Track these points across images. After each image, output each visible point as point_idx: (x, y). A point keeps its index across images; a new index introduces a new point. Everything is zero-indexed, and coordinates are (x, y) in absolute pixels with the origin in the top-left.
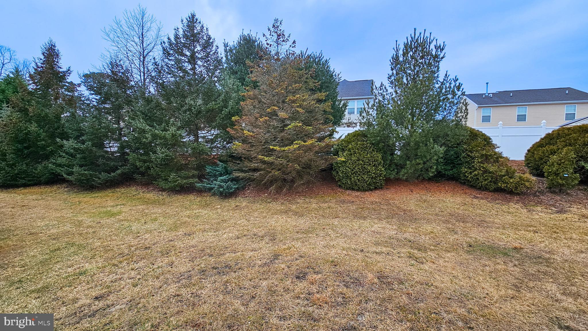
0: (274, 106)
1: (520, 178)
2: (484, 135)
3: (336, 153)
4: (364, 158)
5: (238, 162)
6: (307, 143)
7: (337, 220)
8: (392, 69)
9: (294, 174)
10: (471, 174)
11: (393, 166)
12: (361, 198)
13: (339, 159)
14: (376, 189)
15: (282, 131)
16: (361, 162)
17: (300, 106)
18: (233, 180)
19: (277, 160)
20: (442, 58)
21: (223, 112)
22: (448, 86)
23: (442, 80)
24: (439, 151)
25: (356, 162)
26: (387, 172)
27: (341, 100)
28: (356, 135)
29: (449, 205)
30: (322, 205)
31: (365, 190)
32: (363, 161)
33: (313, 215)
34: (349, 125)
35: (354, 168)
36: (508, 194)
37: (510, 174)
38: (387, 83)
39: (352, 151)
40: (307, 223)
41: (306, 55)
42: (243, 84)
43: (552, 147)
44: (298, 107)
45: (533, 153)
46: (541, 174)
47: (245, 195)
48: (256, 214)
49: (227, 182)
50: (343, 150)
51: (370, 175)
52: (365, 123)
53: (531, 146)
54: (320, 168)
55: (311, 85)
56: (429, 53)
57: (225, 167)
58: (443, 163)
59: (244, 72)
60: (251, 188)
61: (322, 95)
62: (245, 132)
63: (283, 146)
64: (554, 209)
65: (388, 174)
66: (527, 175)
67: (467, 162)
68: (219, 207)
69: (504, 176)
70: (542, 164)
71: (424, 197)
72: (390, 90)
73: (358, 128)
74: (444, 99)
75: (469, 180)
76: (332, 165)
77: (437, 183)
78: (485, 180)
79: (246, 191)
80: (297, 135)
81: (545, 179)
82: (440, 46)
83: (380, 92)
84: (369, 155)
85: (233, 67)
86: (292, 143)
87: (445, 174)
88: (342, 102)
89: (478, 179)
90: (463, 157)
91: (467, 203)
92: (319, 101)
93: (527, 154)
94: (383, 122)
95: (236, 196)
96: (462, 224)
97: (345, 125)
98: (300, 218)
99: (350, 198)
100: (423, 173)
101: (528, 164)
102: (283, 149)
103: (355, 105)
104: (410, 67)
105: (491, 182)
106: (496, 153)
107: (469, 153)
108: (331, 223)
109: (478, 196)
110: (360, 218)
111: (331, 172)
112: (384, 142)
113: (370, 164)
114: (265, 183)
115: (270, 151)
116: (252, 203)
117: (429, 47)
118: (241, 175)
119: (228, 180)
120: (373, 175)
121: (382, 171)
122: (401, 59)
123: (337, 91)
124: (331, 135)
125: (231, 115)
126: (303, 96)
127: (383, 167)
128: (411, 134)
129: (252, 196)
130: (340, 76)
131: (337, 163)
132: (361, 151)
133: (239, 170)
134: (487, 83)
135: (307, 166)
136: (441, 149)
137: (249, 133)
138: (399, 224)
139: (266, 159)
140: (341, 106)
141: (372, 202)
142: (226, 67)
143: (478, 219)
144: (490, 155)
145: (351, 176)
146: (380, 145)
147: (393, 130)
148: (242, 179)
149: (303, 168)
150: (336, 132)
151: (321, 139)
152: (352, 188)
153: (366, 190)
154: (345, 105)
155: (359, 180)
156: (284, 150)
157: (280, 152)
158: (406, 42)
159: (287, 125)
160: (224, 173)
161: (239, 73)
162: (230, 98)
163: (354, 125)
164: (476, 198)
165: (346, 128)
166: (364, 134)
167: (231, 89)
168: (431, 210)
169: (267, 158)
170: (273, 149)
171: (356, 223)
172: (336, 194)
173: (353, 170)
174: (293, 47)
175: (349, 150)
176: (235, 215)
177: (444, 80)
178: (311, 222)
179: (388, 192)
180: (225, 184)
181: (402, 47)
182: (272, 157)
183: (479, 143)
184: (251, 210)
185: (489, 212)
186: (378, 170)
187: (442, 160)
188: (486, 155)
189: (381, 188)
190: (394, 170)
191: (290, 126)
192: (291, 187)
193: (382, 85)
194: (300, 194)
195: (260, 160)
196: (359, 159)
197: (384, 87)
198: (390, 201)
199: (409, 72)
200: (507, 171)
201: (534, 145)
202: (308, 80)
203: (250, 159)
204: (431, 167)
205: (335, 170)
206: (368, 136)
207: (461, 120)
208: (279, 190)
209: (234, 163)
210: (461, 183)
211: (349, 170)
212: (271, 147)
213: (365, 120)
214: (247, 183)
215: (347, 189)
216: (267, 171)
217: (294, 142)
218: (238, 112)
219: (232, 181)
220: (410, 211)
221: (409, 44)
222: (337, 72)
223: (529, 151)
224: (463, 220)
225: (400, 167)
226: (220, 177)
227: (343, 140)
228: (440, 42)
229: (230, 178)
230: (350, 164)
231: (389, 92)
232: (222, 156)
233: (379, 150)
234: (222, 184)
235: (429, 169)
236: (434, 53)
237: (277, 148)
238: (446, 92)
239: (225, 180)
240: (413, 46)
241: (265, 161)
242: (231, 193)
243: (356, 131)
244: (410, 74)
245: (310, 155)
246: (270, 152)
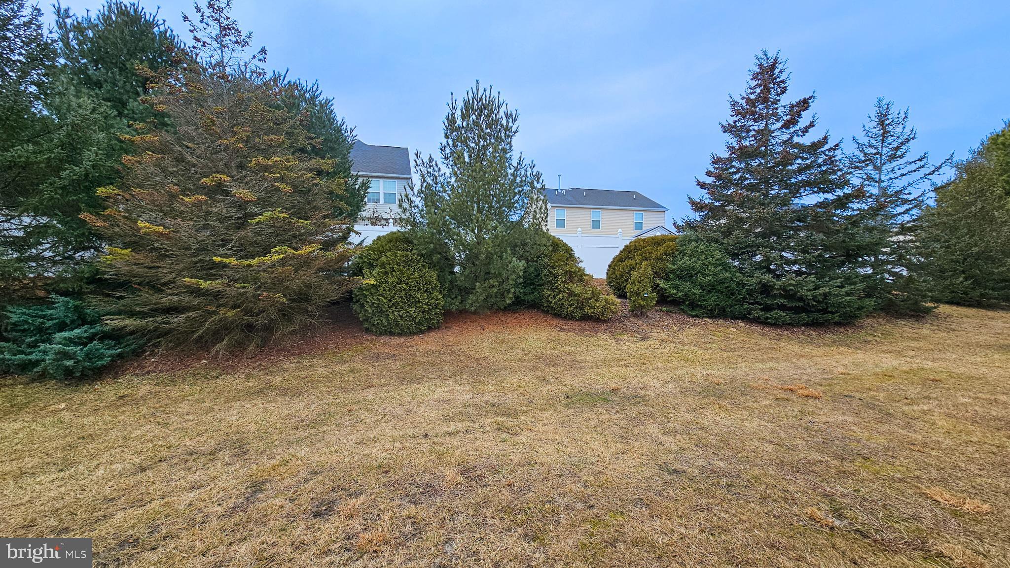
0: (218, 172)
1: (606, 300)
2: (565, 245)
3: (358, 271)
4: (410, 279)
5: (118, 294)
6: (300, 252)
7: (371, 390)
8: (447, 137)
9: (273, 314)
10: (555, 298)
11: (456, 291)
12: (407, 347)
13: (365, 282)
14: (430, 329)
15: (240, 227)
16: (404, 286)
17: (282, 180)
18: (104, 337)
19: (229, 286)
20: (515, 132)
21: (63, 174)
22: (523, 174)
23: (515, 165)
24: (518, 267)
25: (395, 286)
26: (446, 302)
27: (357, 177)
28: (392, 239)
29: (533, 344)
30: (336, 369)
31: (412, 334)
32: (407, 284)
33: (323, 388)
34: (375, 221)
35: (393, 297)
36: (594, 322)
37: (595, 295)
38: (438, 157)
39: (388, 267)
40: (313, 406)
41: (286, 82)
42: (120, 114)
43: (630, 261)
44: (276, 180)
45: (614, 269)
46: (622, 296)
47: (143, 368)
48: (184, 407)
49: (86, 344)
50: (371, 266)
51: (420, 307)
52: (407, 221)
53: (611, 260)
54: (328, 300)
55: (302, 141)
56: (497, 121)
57: (76, 307)
58: (521, 284)
59: (123, 87)
60: (161, 351)
61: (327, 163)
62: (140, 224)
63: (246, 257)
64: (638, 335)
65: (448, 305)
66: (612, 298)
67: (549, 282)
68: (63, 406)
69: (590, 299)
70: (623, 282)
71: (501, 337)
72: (446, 170)
73: (392, 228)
74: (520, 192)
75: (552, 307)
76: (351, 292)
77: (514, 313)
78: (571, 305)
79: (145, 359)
80: (277, 235)
81: (628, 300)
82: (511, 115)
83: (429, 170)
84: (416, 274)
85: (87, 68)
86: (265, 252)
87: (524, 300)
88: (360, 180)
89: (562, 304)
90: (545, 275)
91: (554, 339)
92: (319, 173)
93: (608, 270)
94: (438, 220)
95: (116, 373)
96: (552, 369)
97: (367, 222)
98: (296, 400)
99: (387, 350)
100: (498, 300)
101: (610, 282)
102: (246, 262)
103: (378, 187)
104: (474, 138)
105: (577, 307)
106: (580, 269)
107: (551, 270)
108: (361, 399)
109: (565, 327)
110: (411, 381)
111: (348, 306)
112: (440, 254)
113: (419, 289)
114: (201, 337)
115: (211, 269)
116: (166, 385)
117: (498, 112)
118: (130, 323)
119: (91, 339)
120: (425, 307)
121: (439, 299)
122: (459, 122)
123: (350, 159)
124: (345, 238)
125: (89, 182)
126: (288, 161)
127: (440, 293)
128: (480, 241)
129: (165, 368)
130: (354, 133)
131: (360, 288)
132: (404, 267)
133: (119, 313)
134: (559, 176)
135: (302, 297)
136: (521, 264)
137: (155, 227)
138: (473, 382)
139: (204, 284)
140: (357, 187)
141: (427, 352)
142: (66, 65)
143: (569, 359)
144: (574, 272)
145: (387, 311)
146: (434, 258)
147: (454, 234)
148: (132, 333)
149: (293, 300)
150: (357, 233)
151: (327, 245)
152: (390, 332)
153: (414, 334)
154: (365, 186)
155: (401, 317)
156: (250, 266)
157: (236, 269)
158: (466, 98)
159: (253, 215)
160: (72, 322)
161: (107, 86)
162: (87, 143)
163: (383, 222)
164: (563, 330)
165: (370, 226)
166: (408, 238)
167: (88, 119)
168: (512, 354)
169: (208, 282)
170: (220, 262)
171: (407, 392)
172: (362, 344)
173: (390, 301)
174: (260, 60)
175: (383, 265)
176: (121, 418)
177: (518, 164)
178: (321, 402)
179: (449, 333)
180: (81, 350)
181: (460, 104)
182: (219, 281)
183: (562, 256)
184: (168, 401)
185: (579, 348)
186: (433, 298)
187: (521, 280)
188: (570, 272)
189: (438, 328)
190: (456, 297)
191: (260, 218)
192: (265, 341)
193: (431, 159)
194: (288, 352)
195: (187, 287)
196: (401, 281)
197: (434, 163)
198: (455, 348)
199: (473, 145)
200: (592, 292)
201: (614, 259)
202: (295, 131)
203: (156, 287)
204: (508, 292)
205: (357, 301)
206: (415, 242)
207: (540, 223)
208: (237, 350)
209: (108, 295)
210: (543, 311)
211: (385, 301)
212: (217, 259)
213: (408, 214)
214: (149, 340)
215: (381, 334)
216: (206, 310)
217: (274, 250)
218: (114, 177)
219: (101, 340)
220: (485, 359)
221: (471, 102)
222: (349, 125)
223: (609, 266)
224: (552, 362)
225: (466, 292)
226: (61, 331)
227: (370, 248)
228: (511, 109)
229: (95, 334)
230: (385, 290)
231: (442, 172)
232: (63, 280)
233: (432, 266)
234: (72, 349)
235: (505, 294)
236: (504, 122)
237: (233, 261)
238: (521, 182)
239: (80, 338)
240: (476, 107)
241: (200, 290)
242: (99, 369)
243: (392, 233)
244: (473, 149)
245: (307, 276)
246: (211, 270)
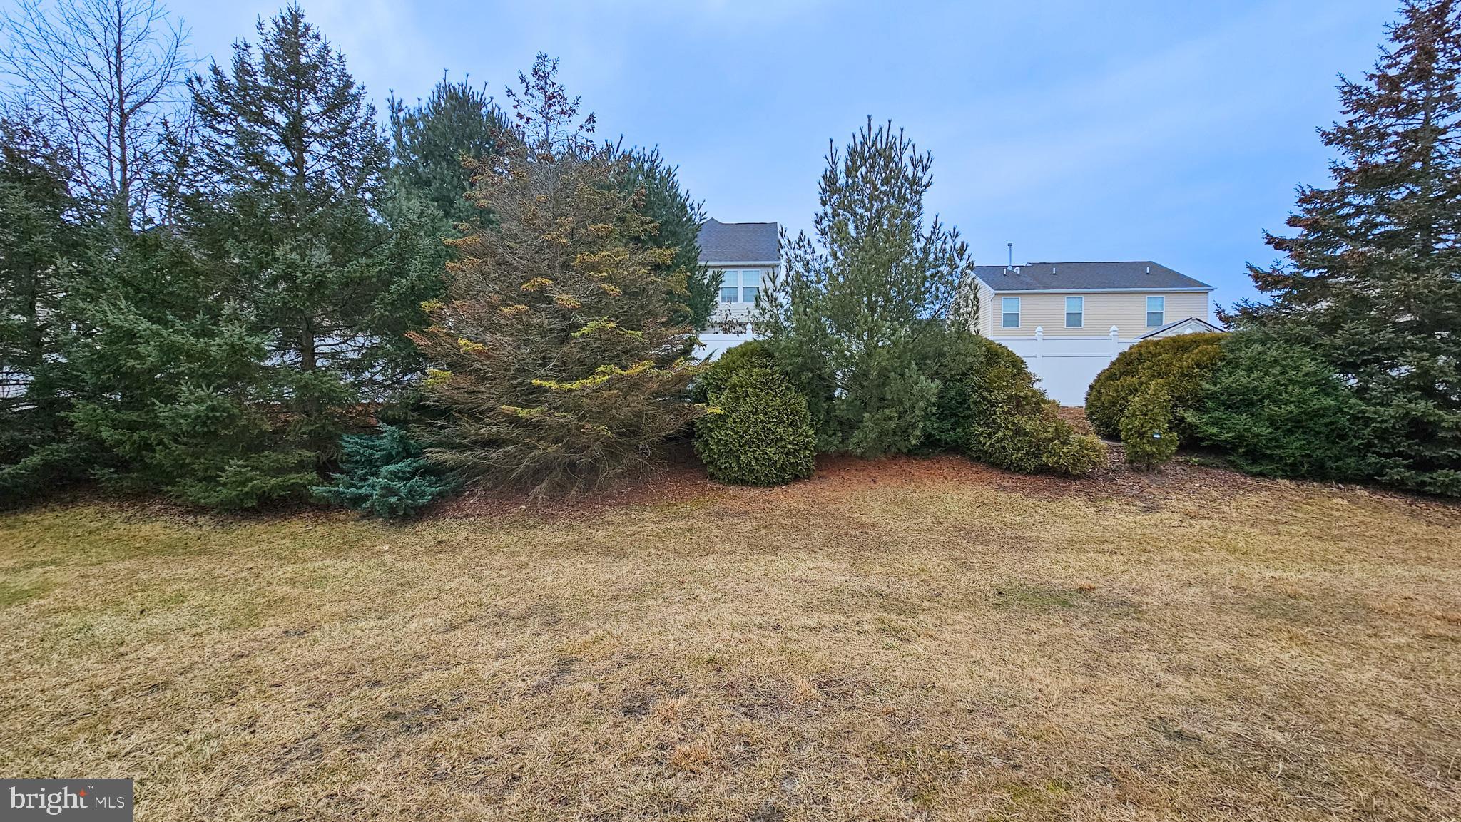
0: (540, 275)
1: (1081, 443)
2: (1011, 354)
3: (702, 397)
4: (769, 406)
5: (440, 423)
6: (628, 372)
7: (710, 558)
8: (824, 203)
9: (597, 450)
10: (991, 438)
11: (834, 425)
12: (764, 502)
13: (709, 410)
14: (796, 478)
15: (563, 341)
16: (761, 416)
17: (610, 280)
18: (426, 471)
19: (550, 415)
20: (927, 185)
21: (392, 288)
22: (939, 247)
23: (927, 235)
24: (929, 390)
25: (749, 417)
26: (819, 440)
27: (706, 268)
28: (748, 352)
29: (952, 508)
30: (670, 525)
31: (772, 484)
32: (766, 414)
33: (651, 550)
34: (728, 327)
35: (745, 432)
36: (1059, 477)
37: (1062, 435)
38: (812, 234)
39: (739, 390)
40: (639, 572)
41: (620, 153)
42: (447, 215)
43: (1129, 378)
44: (603, 280)
45: (1099, 392)
46: (1113, 436)
47: (461, 511)
48: (498, 560)
49: (408, 480)
50: (718, 389)
51: (782, 447)
52: (767, 325)
53: (1095, 377)
54: (663, 434)
55: (636, 228)
56: (899, 171)
57: (401, 437)
58: (934, 415)
59: (450, 183)
60: (479, 491)
61: (664, 254)
62: (461, 342)
63: (566, 380)
64: (1139, 503)
65: (822, 444)
66: (1093, 439)
67: (981, 413)
68: (387, 547)
69: (1052, 440)
70: (1115, 414)
71: (901, 493)
72: (821, 250)
73: (749, 336)
74: (933, 276)
75: (986, 452)
76: (692, 424)
77: (924, 460)
78: (1018, 450)
79: (464, 499)
80: (604, 351)
81: (1122, 444)
82: (921, 160)
83: (798, 252)
84: (778, 400)
85: (417, 166)
86: (590, 371)
87: (939, 440)
88: (710, 273)
89: (1003, 447)
90: (975, 403)
91: (986, 501)
92: (656, 268)
93: (1089, 394)
94: (808, 322)
95: (437, 515)
96: (979, 547)
97: (717, 329)
98: (619, 562)
99: (738, 505)
100: (897, 438)
101: (1092, 414)
102: (567, 386)
103: (736, 280)
104: (862, 201)
105: (1027, 453)
106: (1034, 393)
107: (986, 394)
108: (697, 569)
109: (1006, 484)
110: (765, 550)
111: (689, 443)
112: (811, 371)
113: (782, 421)
114: (520, 477)
115: (532, 394)
116: (483, 532)
117: (900, 159)
118: (450, 457)
119: (413, 474)
120: (789, 446)
121: (810, 436)
122: (842, 181)
123: (697, 245)
124: (686, 352)
125: (415, 295)
126: (617, 254)
127: (812, 426)
128: (870, 352)
129: (483, 512)
130: (702, 210)
131: (703, 420)
132: (762, 391)
133: (441, 445)
134: (1010, 245)
135: (631, 430)
136: (933, 385)
137: (474, 345)
138: (852, 558)
139: (522, 413)
140: (706, 281)
141: (790, 511)
142: (398, 166)
143: (1009, 533)
144: (1025, 398)
145: (738, 450)
146: (803, 377)
147: (832, 342)
148: (452, 469)
149: (620, 434)
150: (701, 345)
151: (663, 362)
152: (742, 480)
153: (775, 484)
154: (716, 280)
155: (757, 459)
156: (571, 390)
157: (558, 394)
158: (852, 145)
159: (576, 327)
160: (398, 453)
161: (436, 184)
162: (413, 251)
163: (739, 328)
164: (1003, 488)
165: (721, 334)
166: (767, 350)
167: (415, 225)
168: (916, 521)
169: (527, 410)
170: (540, 386)
171: (757, 565)
172: (704, 495)
173: (742, 437)
174: (588, 130)
175: (733, 389)
176: (437, 566)
177: (933, 233)
178: (649, 568)
179: (823, 485)
180: (405, 485)
181: (843, 154)
182: (539, 409)
183: (1004, 372)
184: (482, 551)
185: (1030, 518)
186: (801, 434)
187: (934, 410)
188: (1018, 397)
189: (808, 477)
190: (834, 434)
191: (585, 330)
192: (589, 484)
193: (802, 237)
194: (613, 500)
195: (506, 415)
196: (757, 411)
197: (806, 242)
198: (830, 506)
199: (861, 211)
200: (1056, 430)
201: (1099, 375)
202: (627, 215)
203: (475, 415)
204: (914, 427)
205: (700, 437)
206: (777, 354)
207: (966, 321)
208: (557, 495)
209: (431, 425)
210: (972, 458)
211: (735, 436)
212: (536, 382)
213: (767, 316)
214: (469, 478)
215: (730, 482)
216: (525, 444)
217: (598, 370)
218: (439, 289)
219: (423, 475)
220: (874, 525)
221: (859, 148)
222: (695, 199)
223: (1091, 387)
224: (980, 537)
225: (849, 426)
226: (387, 464)
227: (717, 364)
228: (921, 151)
229: (417, 469)
230: (735, 422)
231: (817, 254)
232: (391, 406)
233: (801, 388)
234: (396, 484)
235: (910, 430)
236: (910, 173)
237: (553, 385)
238: (936, 260)
239: (403, 472)
240: (866, 155)
241: (519, 419)
242: (421, 508)
243: (747, 343)
244: (862, 216)
245: (637, 402)
246: (531, 396)
